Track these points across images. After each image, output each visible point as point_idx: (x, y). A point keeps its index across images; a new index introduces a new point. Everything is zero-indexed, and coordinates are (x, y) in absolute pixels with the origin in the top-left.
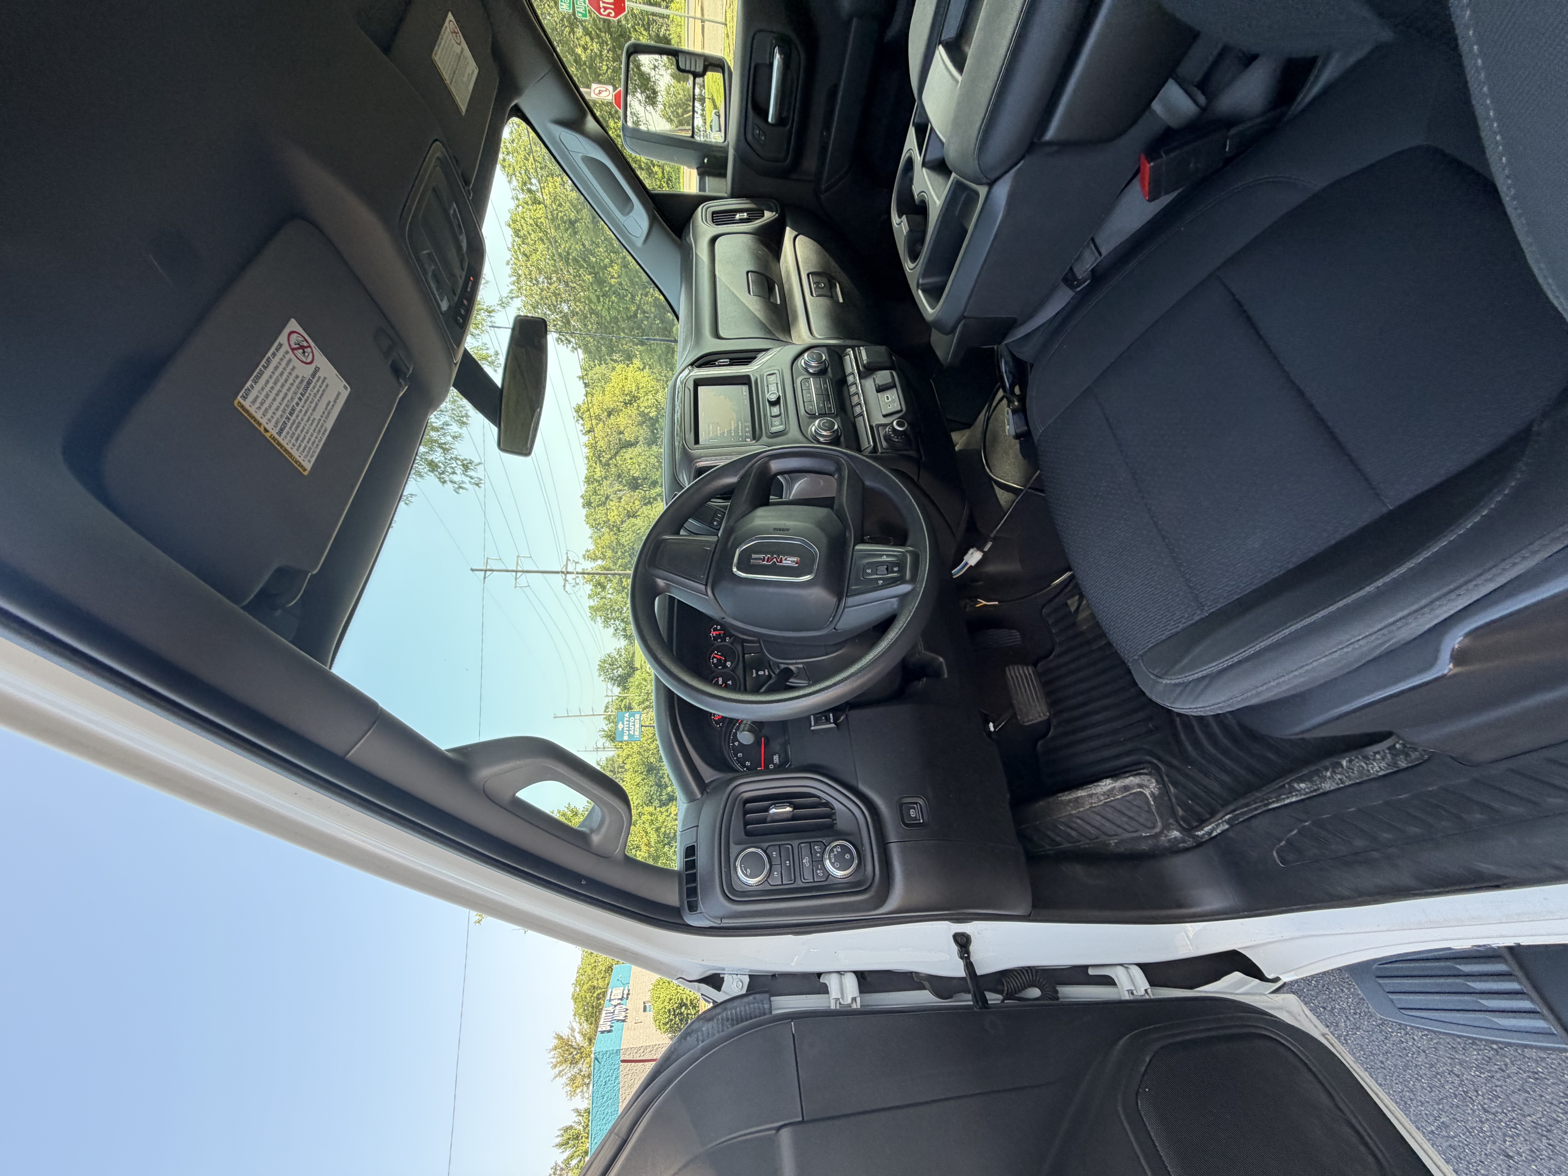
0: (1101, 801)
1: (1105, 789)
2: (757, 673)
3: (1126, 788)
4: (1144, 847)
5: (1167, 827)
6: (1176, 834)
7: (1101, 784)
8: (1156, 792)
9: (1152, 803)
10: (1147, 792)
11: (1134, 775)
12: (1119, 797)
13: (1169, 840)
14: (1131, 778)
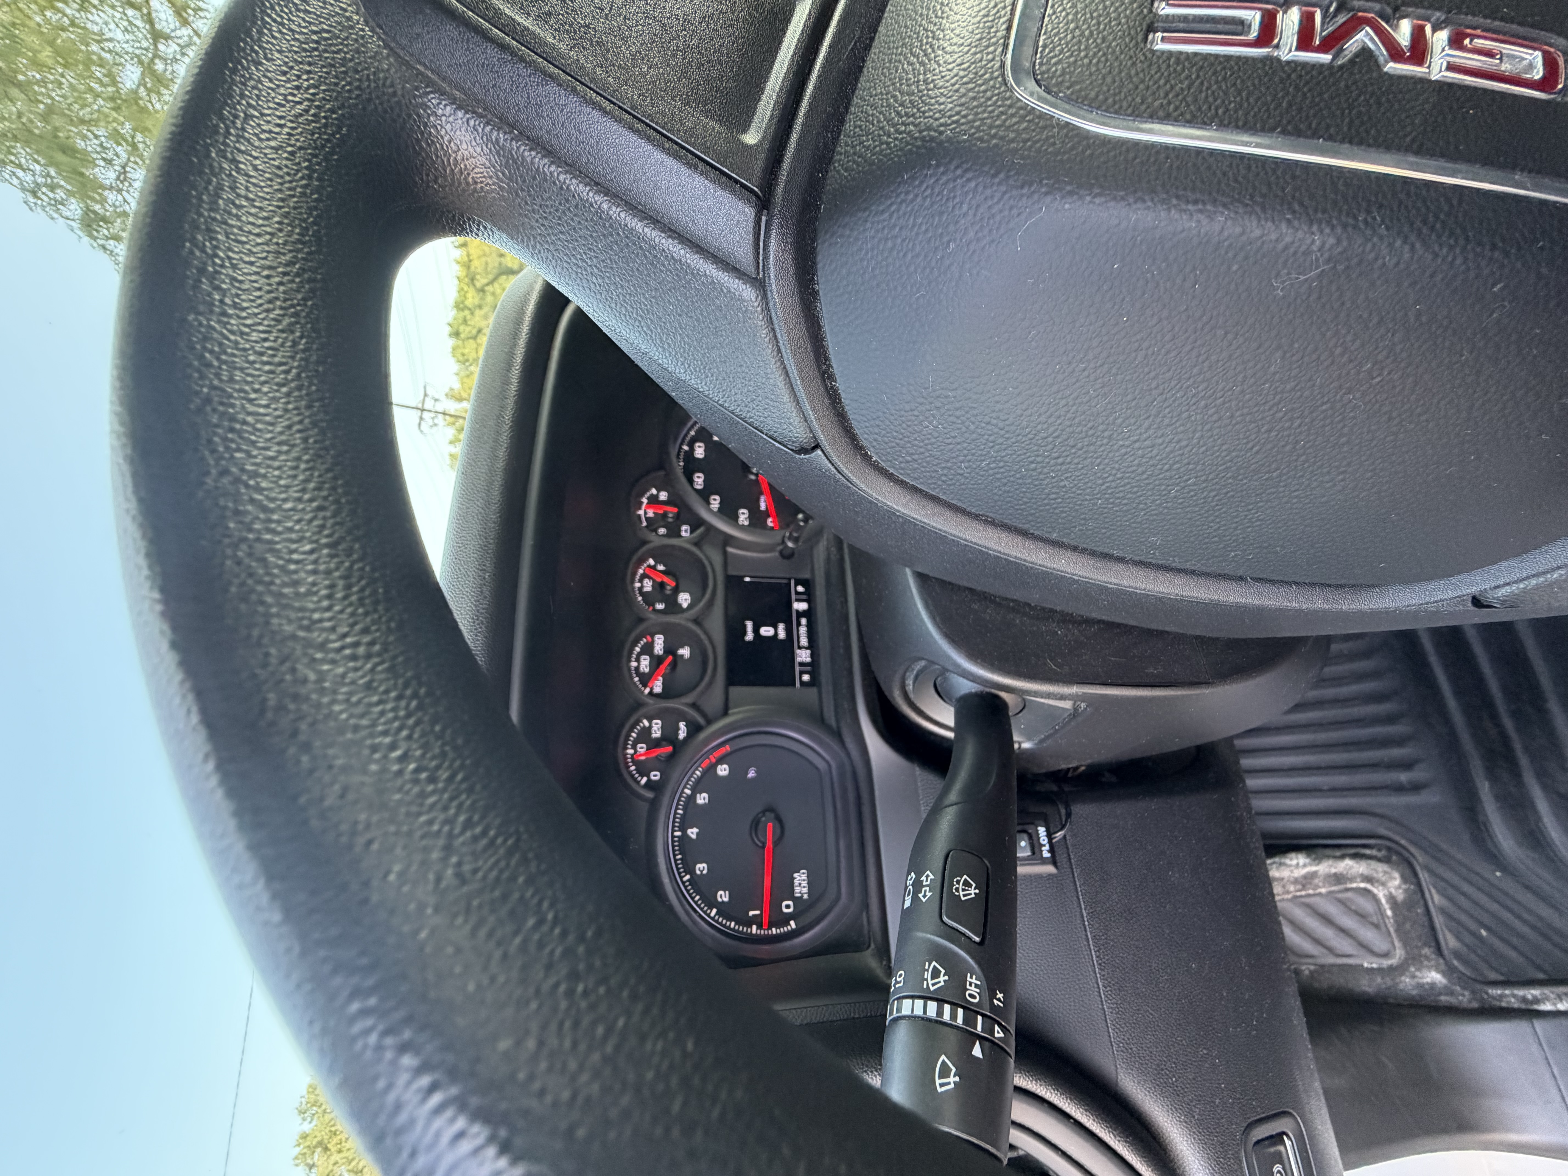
0: (1288, 892)
1: (1299, 873)
2: (756, 631)
3: (1338, 878)
4: (1367, 986)
5: (1413, 959)
6: (1434, 977)
7: (1288, 861)
8: (1400, 895)
9: (1389, 913)
10: (1381, 893)
11: (1355, 856)
12: (1323, 890)
13: (1420, 986)
14: (1348, 862)
